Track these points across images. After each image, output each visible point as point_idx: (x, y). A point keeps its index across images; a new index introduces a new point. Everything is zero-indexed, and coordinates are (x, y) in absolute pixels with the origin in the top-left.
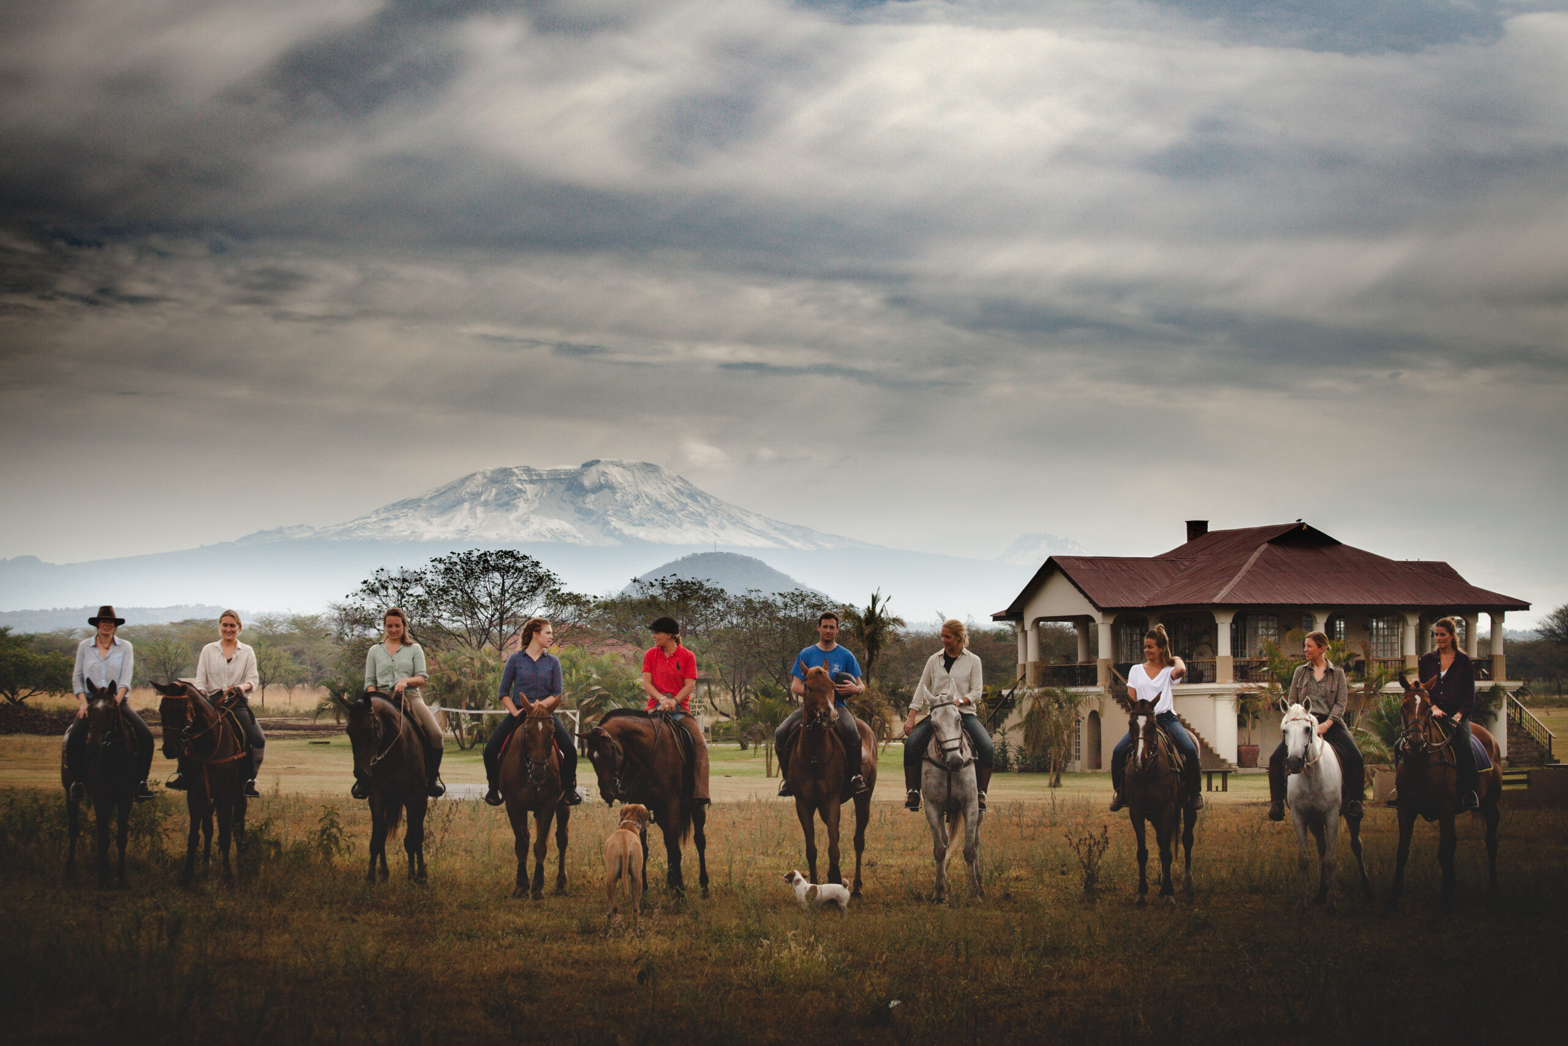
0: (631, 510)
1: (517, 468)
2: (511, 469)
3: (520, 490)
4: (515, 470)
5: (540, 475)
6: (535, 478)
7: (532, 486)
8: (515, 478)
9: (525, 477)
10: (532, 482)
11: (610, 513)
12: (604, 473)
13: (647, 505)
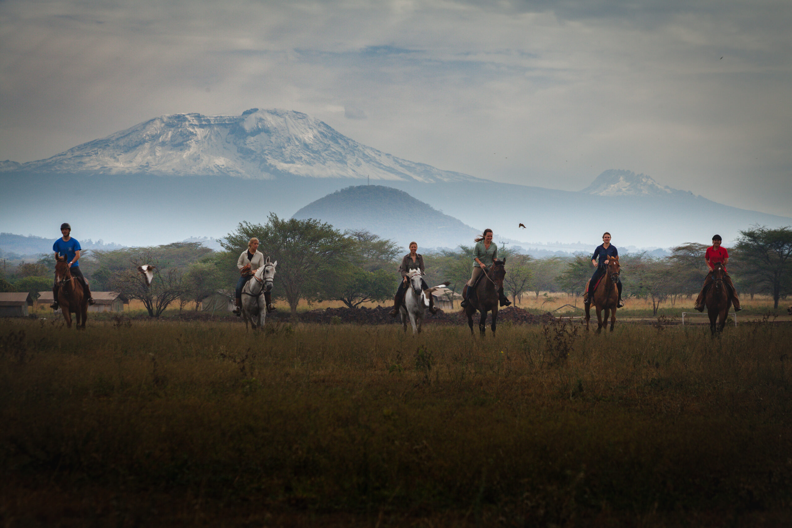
0: (283, 150)
1: (189, 114)
2: (184, 115)
3: (192, 133)
4: (187, 116)
5: (208, 121)
6: (204, 123)
7: (202, 129)
8: (187, 123)
9: (196, 122)
10: (201, 126)
11: (266, 152)
12: (261, 120)
13: (297, 146)
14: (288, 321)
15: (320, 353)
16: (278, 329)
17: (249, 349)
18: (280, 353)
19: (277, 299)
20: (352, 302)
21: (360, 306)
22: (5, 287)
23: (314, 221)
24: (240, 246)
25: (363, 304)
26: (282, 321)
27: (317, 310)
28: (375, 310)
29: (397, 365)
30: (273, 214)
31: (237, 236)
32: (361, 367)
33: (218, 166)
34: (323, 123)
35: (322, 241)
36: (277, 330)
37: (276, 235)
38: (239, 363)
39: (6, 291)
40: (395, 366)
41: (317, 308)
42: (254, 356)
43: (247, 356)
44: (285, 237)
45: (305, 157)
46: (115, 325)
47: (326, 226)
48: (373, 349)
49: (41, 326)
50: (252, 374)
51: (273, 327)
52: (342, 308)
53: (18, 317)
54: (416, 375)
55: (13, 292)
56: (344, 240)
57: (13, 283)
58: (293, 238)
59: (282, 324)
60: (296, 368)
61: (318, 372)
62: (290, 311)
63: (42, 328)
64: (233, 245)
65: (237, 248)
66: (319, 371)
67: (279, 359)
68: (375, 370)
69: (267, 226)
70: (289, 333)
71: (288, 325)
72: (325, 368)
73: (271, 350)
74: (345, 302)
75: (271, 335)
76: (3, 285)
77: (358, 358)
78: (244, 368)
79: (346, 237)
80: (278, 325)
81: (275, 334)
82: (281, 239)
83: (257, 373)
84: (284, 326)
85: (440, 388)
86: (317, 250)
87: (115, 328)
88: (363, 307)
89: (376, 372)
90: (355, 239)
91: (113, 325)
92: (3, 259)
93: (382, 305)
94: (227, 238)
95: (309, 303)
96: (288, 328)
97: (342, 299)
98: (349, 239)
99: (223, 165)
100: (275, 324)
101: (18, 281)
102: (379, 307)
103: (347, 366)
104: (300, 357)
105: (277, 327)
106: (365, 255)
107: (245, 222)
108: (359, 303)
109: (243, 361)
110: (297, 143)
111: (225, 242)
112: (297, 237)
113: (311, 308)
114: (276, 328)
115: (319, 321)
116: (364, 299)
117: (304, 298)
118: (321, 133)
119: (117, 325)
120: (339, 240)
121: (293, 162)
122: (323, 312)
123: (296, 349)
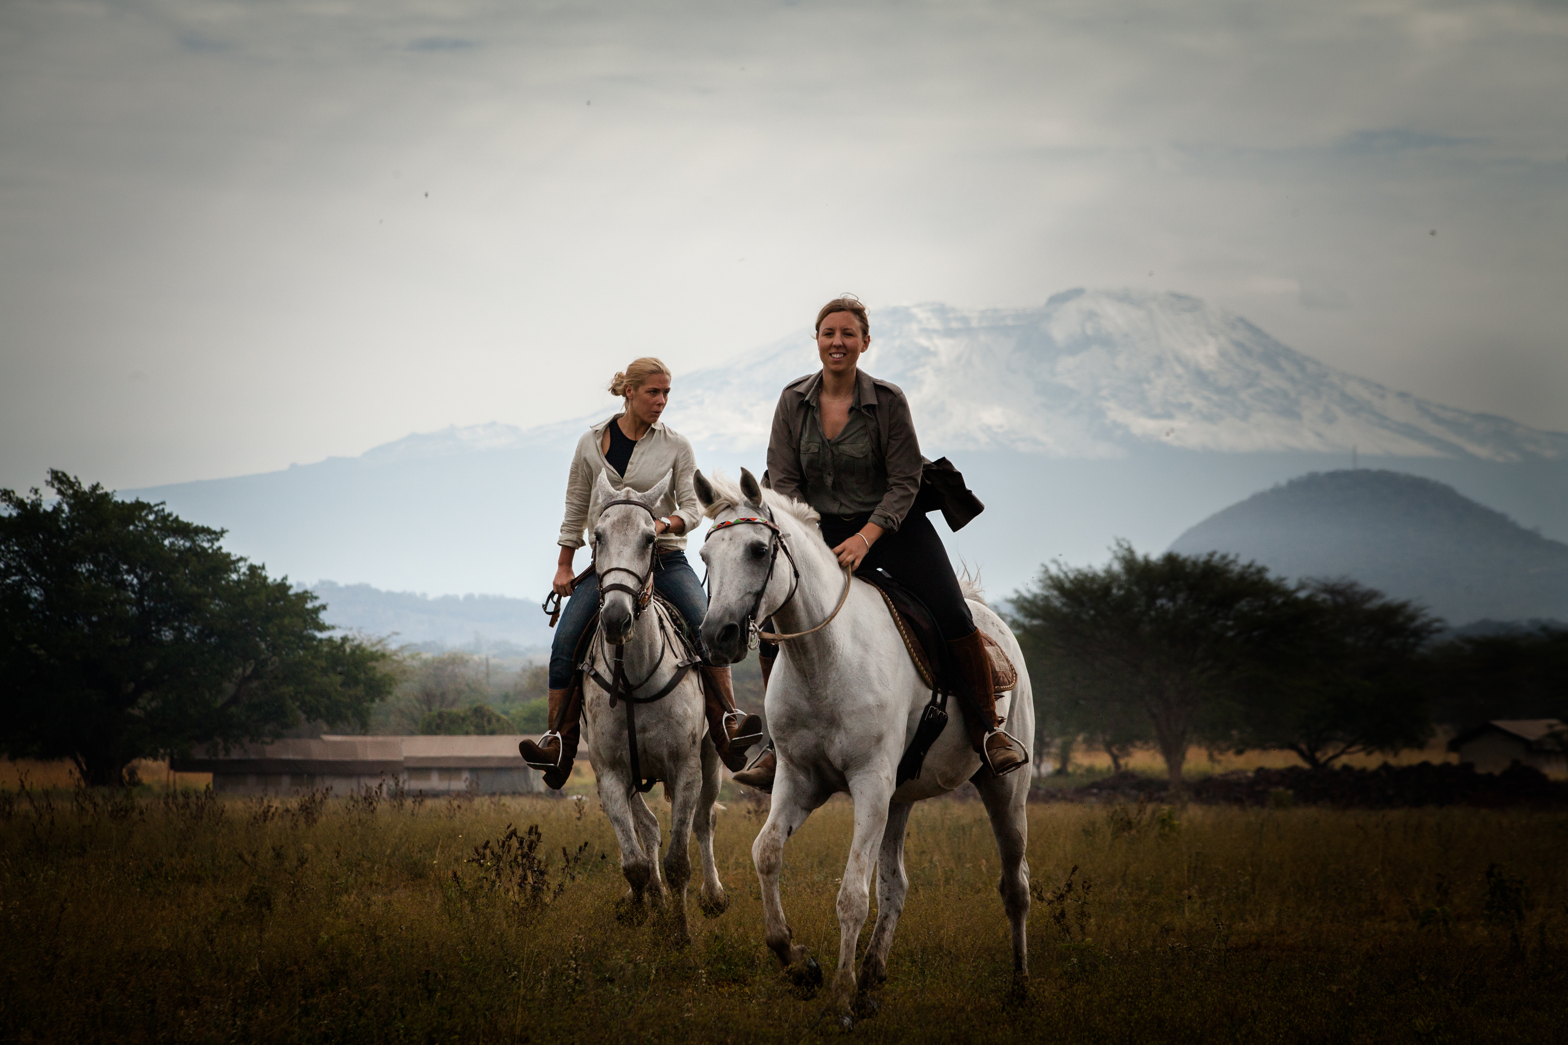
0: (1146, 386)
1: (919, 305)
2: (907, 308)
3: (926, 352)
4: (915, 311)
5: (965, 320)
6: (954, 325)
7: (950, 342)
8: (915, 327)
9: (936, 324)
10: (949, 333)
11: (1105, 392)
12: (1091, 315)
13: (1179, 377)
14: (1162, 800)
15: (1247, 878)
16: (1141, 819)
17: (1075, 868)
18: (1147, 879)
19: (1134, 746)
20: (1318, 755)
21: (1338, 764)
22: (489, 721)
23: (1224, 557)
24: (1044, 619)
25: (1344, 759)
26: (1150, 799)
27: (1233, 773)
28: (1375, 774)
29: (1438, 909)
30: (1123, 543)
31: (1035, 596)
32: (1349, 913)
33: (989, 428)
34: (1242, 320)
35: (1243, 605)
36: (1139, 822)
37: (1129, 592)
38: (1050, 902)
39: (492, 733)
40: (1435, 912)
41: (1232, 767)
42: (1086, 885)
43: (1069, 886)
44: (1152, 597)
45: (1197, 402)
46: (749, 812)
47: (1253, 570)
48: (1376, 870)
49: (578, 815)
50: (1082, 928)
51: (1127, 815)
52: (1293, 769)
53: (521, 794)
54: (1486, 933)
55: (509, 733)
56: (1297, 601)
57: (506, 713)
58: (1172, 598)
59: (1150, 808)
60: (1187, 914)
61: (1242, 924)
62: (1166, 776)
63: (579, 819)
64: (1026, 616)
65: (1037, 626)
66: (1246, 921)
67: (1145, 892)
68: (1384, 921)
69: (1108, 571)
70: (1167, 829)
71: (1164, 809)
72: (1260, 915)
73: (1126, 870)
74: (1301, 754)
75: (1126, 834)
76: (485, 719)
77: (1339, 890)
78: (1063, 914)
79: (1302, 595)
80: (1140, 811)
81: (1134, 832)
82: (1142, 601)
83: (1094, 929)
84: (1154, 813)
85: (1550, 966)
86: (1231, 628)
87: (750, 819)
88: (1346, 768)
89: (1387, 925)
90: (1324, 601)
91: (744, 812)
92: (483, 656)
93: (1392, 761)
94: (1012, 601)
95: (1211, 757)
96: (1165, 817)
97: (1293, 747)
98: (1309, 600)
99: (1001, 426)
100: (1133, 808)
101: (520, 709)
102: (1385, 766)
103: (1314, 911)
104: (1196, 887)
105: (1138, 814)
106: (1349, 640)
107: (1055, 561)
108: (1336, 756)
109: (1061, 897)
110: (1179, 370)
111: (1008, 609)
112: (1181, 597)
113: (1218, 770)
114: (1135, 818)
115: (1239, 801)
116: (1349, 746)
117: (1199, 744)
118: (1239, 345)
119: (756, 812)
120: (1284, 604)
121: (1169, 416)
122: (1247, 777)
123: (1186, 868)
